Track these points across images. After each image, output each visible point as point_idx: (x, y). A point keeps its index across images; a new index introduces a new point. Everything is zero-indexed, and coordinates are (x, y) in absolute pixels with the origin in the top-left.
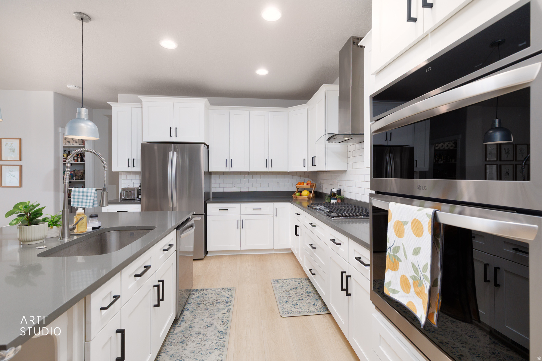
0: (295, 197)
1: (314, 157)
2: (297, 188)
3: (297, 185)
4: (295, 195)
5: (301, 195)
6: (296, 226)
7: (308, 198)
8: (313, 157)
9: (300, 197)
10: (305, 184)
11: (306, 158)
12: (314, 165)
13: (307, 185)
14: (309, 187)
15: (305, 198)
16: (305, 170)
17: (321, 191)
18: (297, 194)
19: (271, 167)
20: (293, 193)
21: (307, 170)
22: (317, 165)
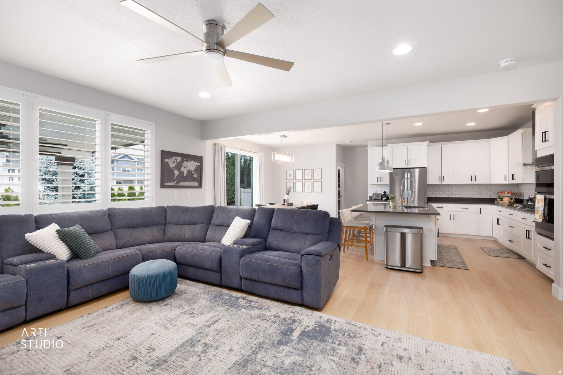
0: (496, 202)
1: (514, 174)
2: (499, 195)
3: (498, 193)
4: (497, 200)
5: (502, 200)
6: (498, 219)
7: (509, 202)
8: (512, 174)
9: (501, 202)
10: (506, 193)
11: (507, 174)
12: (513, 179)
13: (509, 193)
14: (510, 194)
15: (507, 202)
16: (506, 182)
17: (522, 198)
18: (499, 200)
19: (475, 180)
20: (496, 199)
21: (508, 183)
22: (516, 180)
